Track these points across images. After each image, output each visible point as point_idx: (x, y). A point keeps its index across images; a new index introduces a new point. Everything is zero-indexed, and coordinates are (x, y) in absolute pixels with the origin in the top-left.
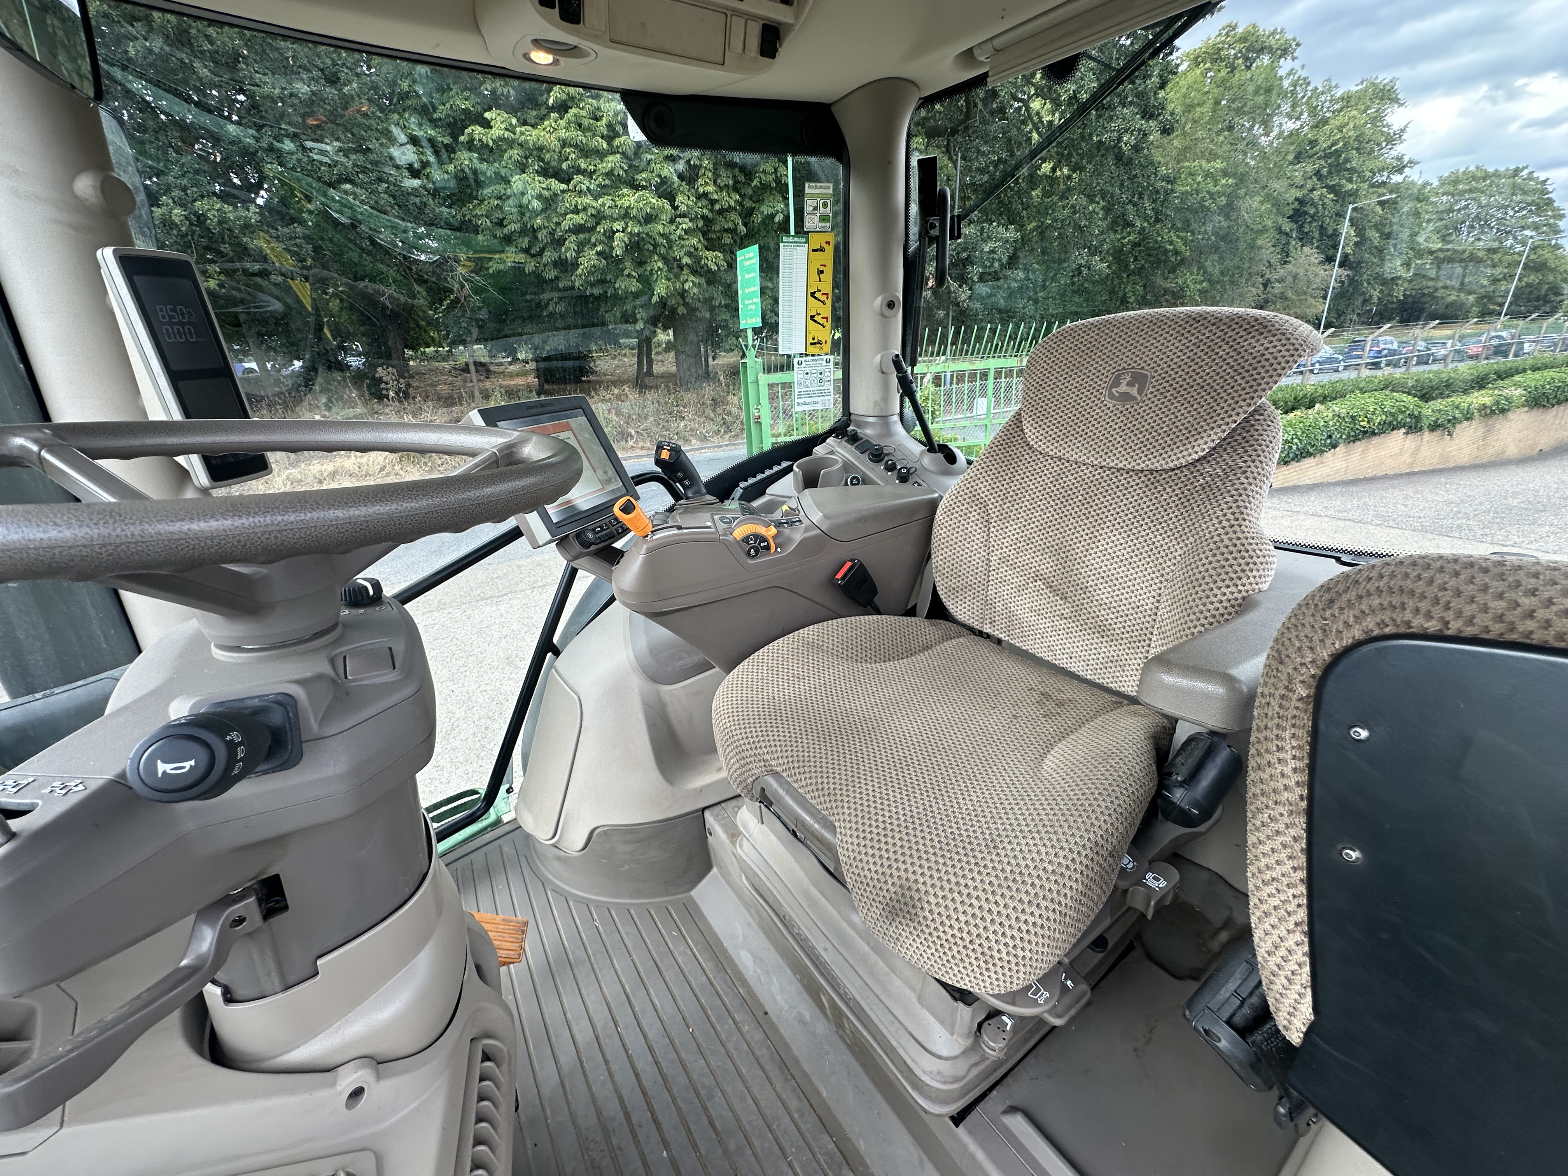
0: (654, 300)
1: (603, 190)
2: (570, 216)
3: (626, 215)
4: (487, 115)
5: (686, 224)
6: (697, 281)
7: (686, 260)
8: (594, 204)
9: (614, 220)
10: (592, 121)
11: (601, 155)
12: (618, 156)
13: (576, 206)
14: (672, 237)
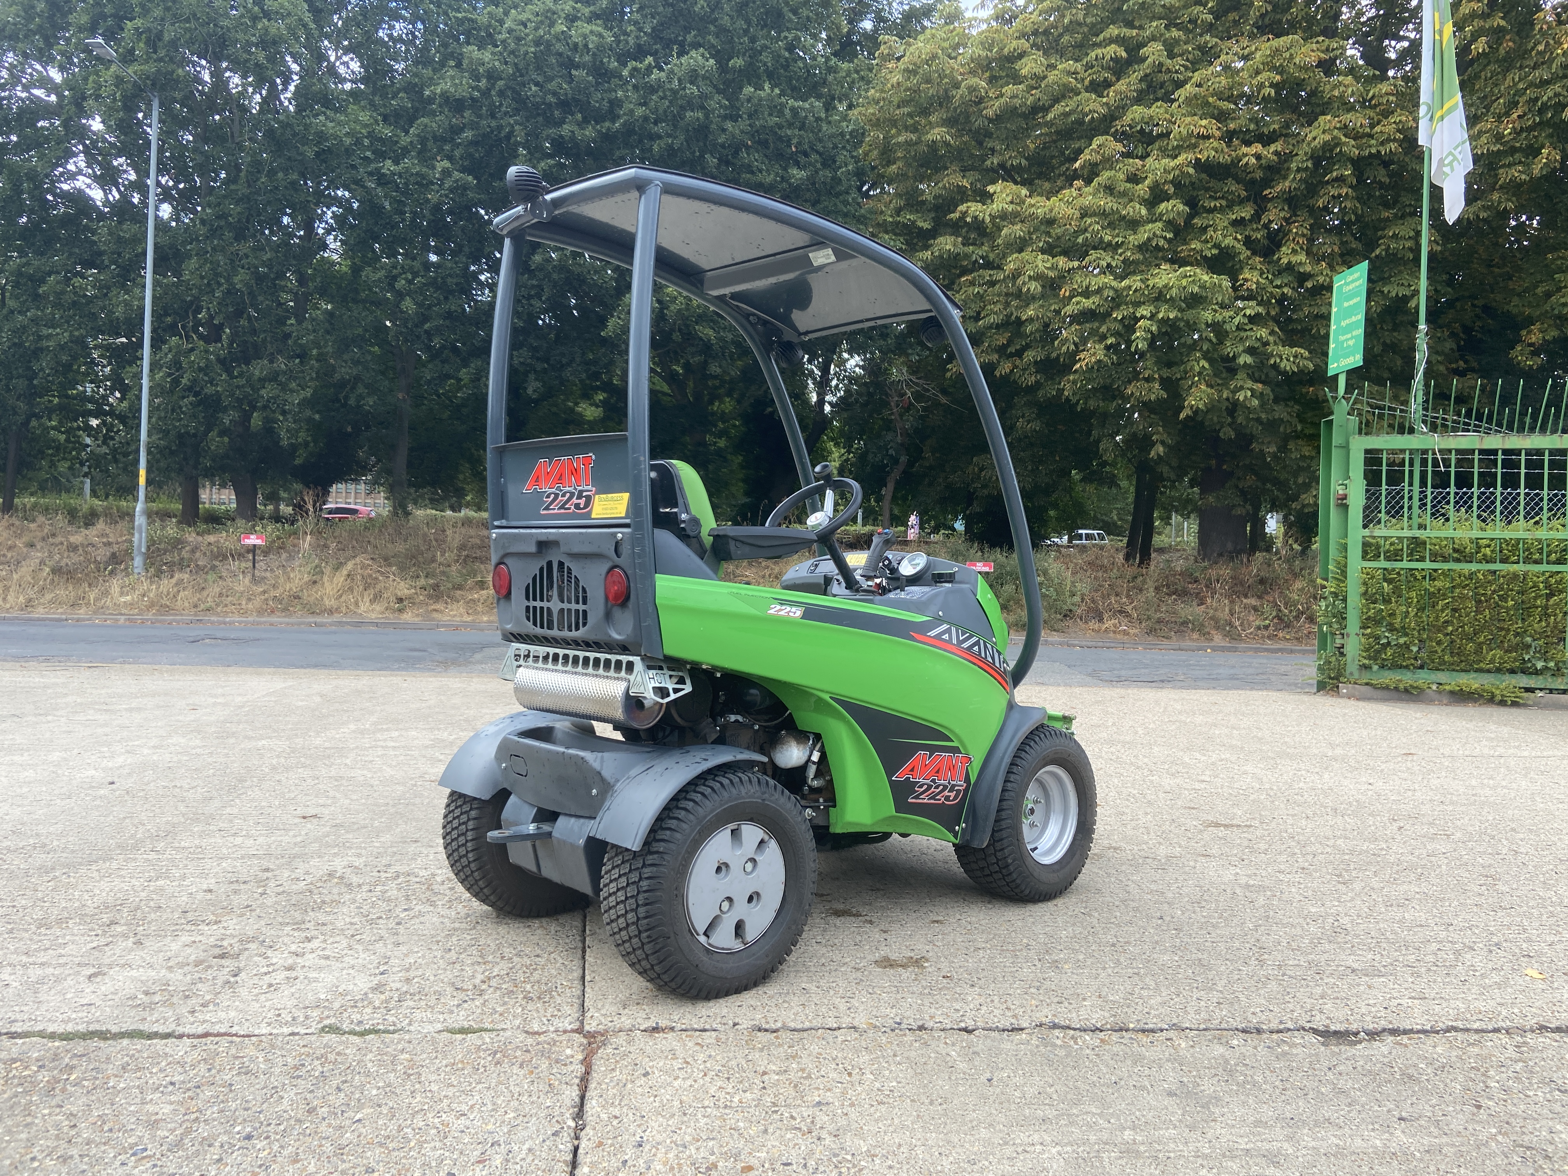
0: (1182, 416)
1: (1128, 269)
2: (1078, 299)
3: (1160, 297)
4: (991, 189)
5: (1252, 308)
6: (1259, 387)
7: (1245, 359)
8: (1114, 284)
9: (1138, 304)
10: (1128, 185)
11: (1134, 224)
12: (1159, 225)
13: (1087, 288)
14: (1227, 327)
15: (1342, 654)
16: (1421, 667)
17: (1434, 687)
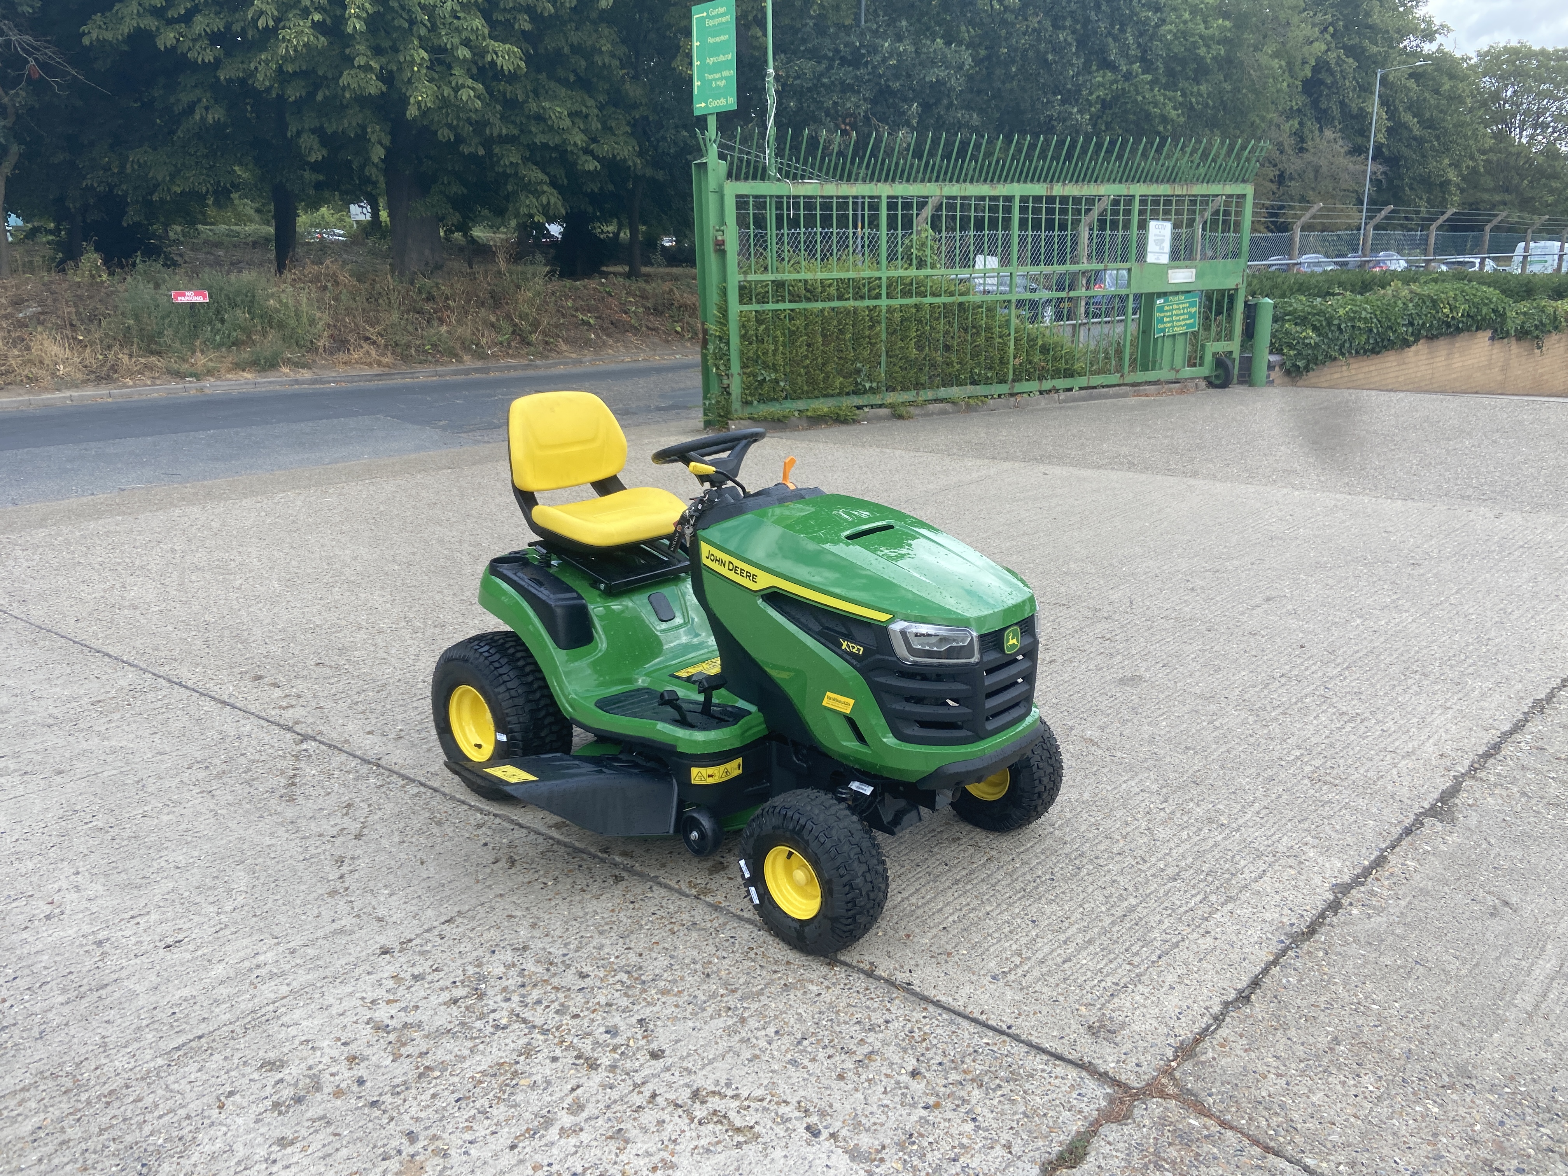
6: (478, 86)
15: (729, 394)
16: (786, 398)
17: (796, 414)
